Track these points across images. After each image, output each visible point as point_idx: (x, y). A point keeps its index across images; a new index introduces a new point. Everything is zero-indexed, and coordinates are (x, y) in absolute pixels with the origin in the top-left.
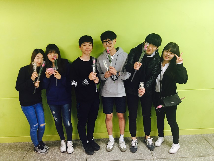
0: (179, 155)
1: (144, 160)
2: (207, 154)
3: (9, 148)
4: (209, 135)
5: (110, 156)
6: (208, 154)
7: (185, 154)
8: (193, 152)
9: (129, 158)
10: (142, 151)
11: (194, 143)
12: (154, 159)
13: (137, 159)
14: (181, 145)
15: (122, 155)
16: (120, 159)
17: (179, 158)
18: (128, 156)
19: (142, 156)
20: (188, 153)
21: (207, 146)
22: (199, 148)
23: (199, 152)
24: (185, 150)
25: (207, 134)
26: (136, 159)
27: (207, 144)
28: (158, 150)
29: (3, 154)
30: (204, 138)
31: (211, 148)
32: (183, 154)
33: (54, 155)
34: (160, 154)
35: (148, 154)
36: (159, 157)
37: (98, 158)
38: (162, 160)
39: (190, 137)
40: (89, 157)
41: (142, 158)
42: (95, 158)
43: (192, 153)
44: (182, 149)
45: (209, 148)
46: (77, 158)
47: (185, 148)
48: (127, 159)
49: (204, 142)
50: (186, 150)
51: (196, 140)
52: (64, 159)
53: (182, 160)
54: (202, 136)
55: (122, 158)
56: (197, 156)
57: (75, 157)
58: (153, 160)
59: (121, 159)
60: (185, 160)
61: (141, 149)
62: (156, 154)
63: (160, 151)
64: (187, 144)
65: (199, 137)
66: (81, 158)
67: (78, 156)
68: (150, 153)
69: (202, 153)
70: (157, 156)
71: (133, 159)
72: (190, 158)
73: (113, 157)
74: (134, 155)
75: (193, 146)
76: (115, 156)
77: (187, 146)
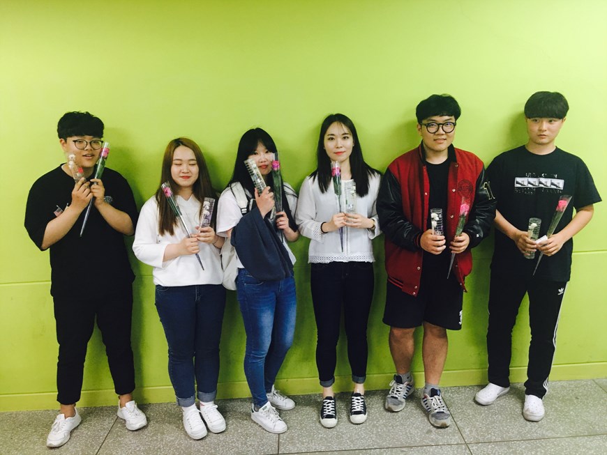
1: (439, 447)
5: (343, 438)
7: (552, 429)
8: (575, 425)
9: (398, 444)
11: (575, 401)
12: (466, 444)
13: (419, 444)
16: (373, 445)
17: (538, 441)
19: (433, 436)
20: (561, 428)
22: (590, 413)
23: (590, 424)
24: (551, 419)
26: (416, 444)
28: (477, 421)
30: (600, 389)
32: (547, 430)
34: (482, 431)
35: (450, 433)
36: (481, 440)
37: (309, 443)
38: (490, 447)
39: (562, 386)
40: (284, 443)
41: (432, 441)
42: (303, 443)
43: (571, 427)
46: (250, 445)
47: (553, 415)
48: (391, 446)
49: (603, 398)
50: (555, 420)
51: (580, 394)
53: (546, 444)
54: (596, 383)
55: (376, 442)
56: (586, 434)
57: (246, 443)
58: (463, 446)
59: (375, 447)
60: (554, 445)
62: (471, 431)
63: (483, 424)
64: (555, 404)
65: (586, 385)
66: (263, 445)
67: (254, 441)
68: (454, 429)
69: (599, 425)
70: (474, 437)
71: (407, 445)
72: (568, 440)
73: (352, 442)
74: (411, 434)
75: (571, 408)
76: (357, 439)
77: (556, 409)
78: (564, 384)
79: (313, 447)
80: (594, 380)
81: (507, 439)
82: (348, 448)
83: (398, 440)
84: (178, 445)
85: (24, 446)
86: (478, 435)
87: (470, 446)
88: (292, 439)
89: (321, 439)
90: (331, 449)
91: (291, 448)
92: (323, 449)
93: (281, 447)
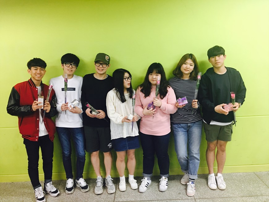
0: (226, 195)
1: (183, 200)
2: (259, 193)
3: (22, 187)
4: (263, 172)
5: (142, 195)
6: (261, 194)
7: (233, 194)
8: (243, 192)
9: (165, 198)
10: (181, 190)
12: (195, 199)
13: (175, 199)
14: (229, 184)
15: (157, 195)
16: (155, 199)
17: (226, 198)
18: (164, 196)
19: (181, 195)
20: (237, 193)
21: (260, 185)
22: (251, 187)
23: (250, 192)
24: (233, 189)
25: (261, 172)
26: (173, 199)
27: (260, 182)
28: (201, 189)
29: (15, 194)
30: (257, 177)
31: (265, 187)
32: (231, 194)
33: (75, 195)
34: (202, 194)
36: (201, 197)
37: (127, 198)
38: (205, 200)
40: (117, 197)
41: (180, 197)
42: (125, 197)
44: (229, 188)
45: (262, 187)
46: (103, 198)
47: (234, 187)
48: (162, 199)
49: (257, 181)
50: (235, 190)
51: (247, 179)
52: (87, 199)
53: (230, 200)
54: (255, 174)
55: (156, 198)
56: (248, 196)
59: (156, 199)
60: (233, 200)
61: (180, 189)
64: (236, 182)
65: (251, 175)
66: (108, 198)
67: (104, 196)
69: (254, 192)
70: (199, 196)
71: (170, 199)
72: (239, 198)
73: (146, 197)
74: (172, 194)
75: (243, 184)
76: (148, 196)
77: (236, 185)
78: (241, 174)
79: (129, 199)
80: (254, 173)
81: (213, 197)
82: (144, 200)
83: (165, 197)
84: (72, 197)
85: (8, 197)
86: (200, 195)
87: (196, 200)
88: (121, 195)
89: (133, 196)
90: (137, 200)
91: (120, 200)
92: (133, 200)
93: (115, 199)
